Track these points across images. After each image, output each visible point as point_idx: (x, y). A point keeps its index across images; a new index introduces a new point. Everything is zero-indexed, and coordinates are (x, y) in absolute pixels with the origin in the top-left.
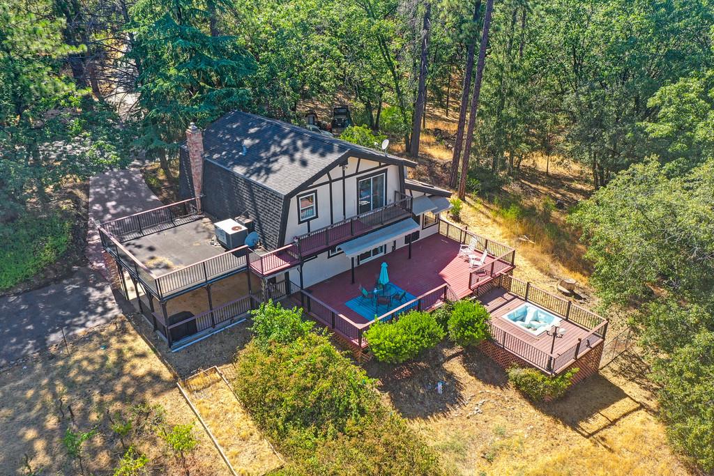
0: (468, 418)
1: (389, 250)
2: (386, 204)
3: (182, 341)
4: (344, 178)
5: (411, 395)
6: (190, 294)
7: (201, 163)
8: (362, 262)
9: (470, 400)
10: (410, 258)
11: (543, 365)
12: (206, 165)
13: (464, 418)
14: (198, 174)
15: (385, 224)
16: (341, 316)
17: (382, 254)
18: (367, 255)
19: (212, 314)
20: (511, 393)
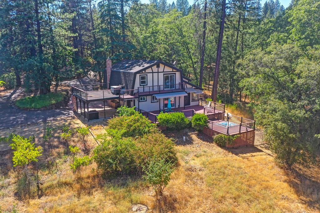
0: (193, 147)
2: (176, 87)
3: (93, 120)
4: (158, 72)
7: (110, 72)
9: (196, 144)
11: (225, 132)
12: (112, 72)
14: (109, 75)
19: (105, 112)
20: (214, 144)
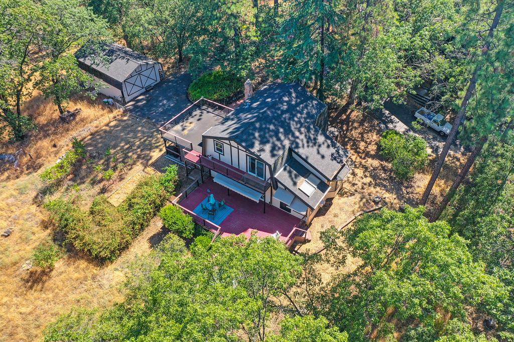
2: (265, 178)
4: (238, 149)
15: (247, 185)
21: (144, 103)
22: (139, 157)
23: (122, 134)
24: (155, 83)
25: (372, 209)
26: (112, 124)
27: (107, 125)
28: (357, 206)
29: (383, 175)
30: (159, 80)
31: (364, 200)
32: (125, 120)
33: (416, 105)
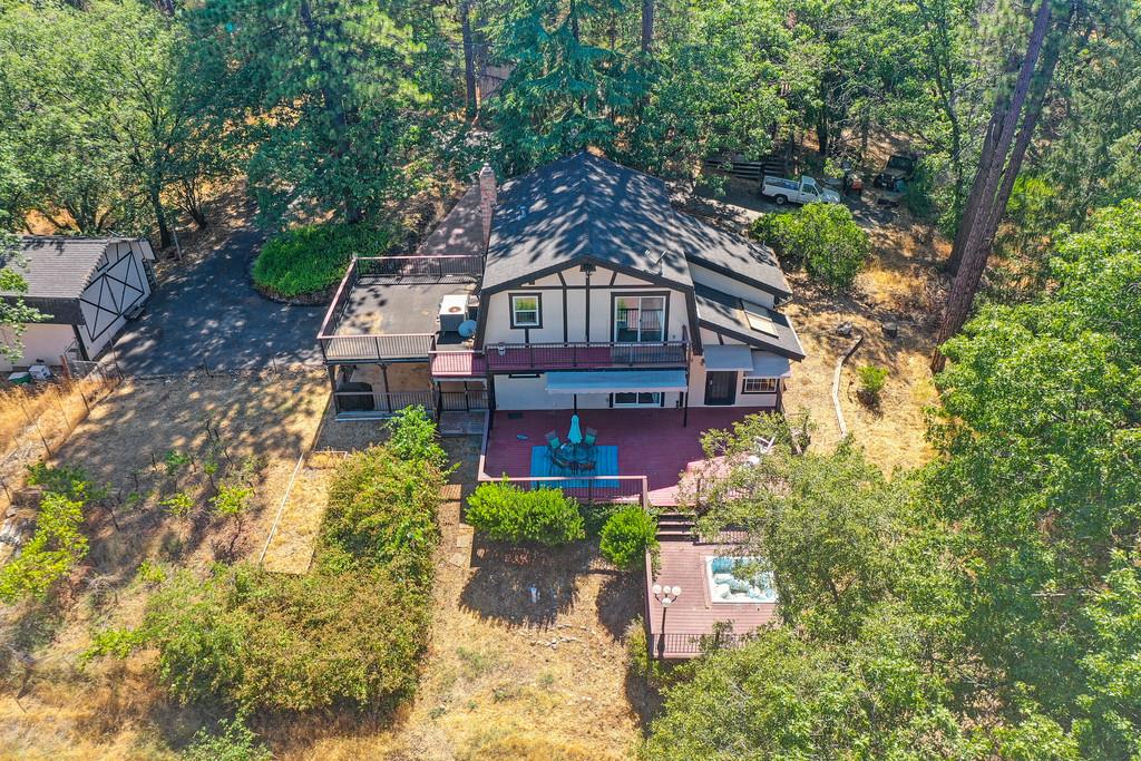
0: (533, 645)
1: (671, 403)
2: (666, 338)
3: (351, 413)
4: (588, 287)
5: (499, 585)
6: (414, 366)
8: (617, 406)
9: (560, 628)
10: (685, 425)
13: (528, 641)
15: (634, 366)
16: (482, 458)
17: (657, 406)
18: (630, 397)
19: (388, 397)
21: (151, 347)
22: (259, 448)
23: (154, 424)
24: (143, 299)
25: (852, 347)
26: (98, 412)
27: (84, 419)
28: (823, 352)
29: (808, 293)
30: (148, 291)
31: (824, 339)
32: (130, 396)
33: (744, 181)
